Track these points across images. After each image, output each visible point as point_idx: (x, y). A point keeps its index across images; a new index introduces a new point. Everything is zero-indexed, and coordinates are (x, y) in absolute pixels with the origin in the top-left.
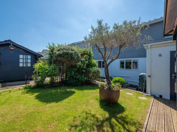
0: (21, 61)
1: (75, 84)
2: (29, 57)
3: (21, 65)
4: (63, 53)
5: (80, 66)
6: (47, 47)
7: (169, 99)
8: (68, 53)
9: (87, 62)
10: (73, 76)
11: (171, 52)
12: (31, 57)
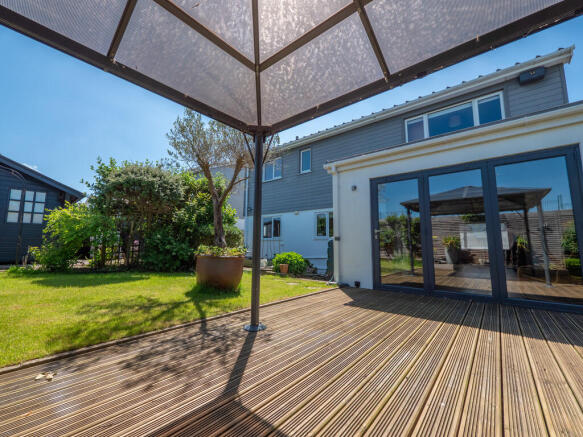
0: (14, 206)
1: (161, 265)
2: (42, 196)
3: (12, 218)
4: (128, 181)
5: (181, 220)
6: (92, 168)
7: (371, 288)
8: (140, 181)
9: (203, 209)
10: (156, 246)
11: (371, 180)
12: (47, 195)
